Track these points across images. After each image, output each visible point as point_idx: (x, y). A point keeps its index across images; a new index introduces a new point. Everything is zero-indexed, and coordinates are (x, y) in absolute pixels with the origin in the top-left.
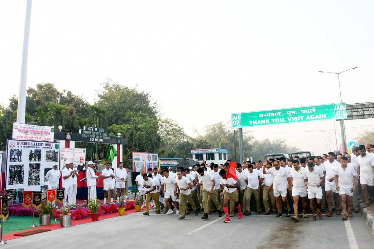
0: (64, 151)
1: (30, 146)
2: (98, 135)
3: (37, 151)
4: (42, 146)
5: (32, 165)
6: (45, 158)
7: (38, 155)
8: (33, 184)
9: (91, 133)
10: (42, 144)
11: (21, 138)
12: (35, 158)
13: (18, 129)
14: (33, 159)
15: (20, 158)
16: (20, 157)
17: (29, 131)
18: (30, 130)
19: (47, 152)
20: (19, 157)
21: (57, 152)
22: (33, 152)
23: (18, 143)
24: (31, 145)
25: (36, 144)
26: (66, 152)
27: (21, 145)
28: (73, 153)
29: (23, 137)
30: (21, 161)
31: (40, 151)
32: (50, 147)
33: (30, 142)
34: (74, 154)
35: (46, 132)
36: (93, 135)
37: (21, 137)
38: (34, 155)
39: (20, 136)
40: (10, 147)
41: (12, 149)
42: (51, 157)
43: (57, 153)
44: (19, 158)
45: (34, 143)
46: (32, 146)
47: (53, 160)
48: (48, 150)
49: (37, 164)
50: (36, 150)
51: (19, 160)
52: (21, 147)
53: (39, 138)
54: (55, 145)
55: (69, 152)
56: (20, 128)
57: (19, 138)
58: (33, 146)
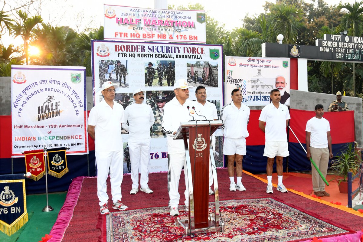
0: (232, 64)
1: (146, 53)
2: (350, 48)
3: (163, 64)
4: (177, 53)
5: (153, 94)
6: (187, 78)
7: (167, 73)
8: (159, 134)
9: (338, 45)
10: (177, 49)
11: (123, 37)
12: (161, 79)
13: (115, 19)
14: (156, 81)
15: (125, 80)
16: (124, 77)
17: (142, 22)
18: (145, 20)
19: (188, 65)
20: (121, 77)
21: (215, 65)
22: (155, 67)
23: (117, 48)
24: (147, 51)
25: (160, 49)
26: (237, 65)
27: (125, 52)
28: (256, 69)
29: (129, 35)
30: (126, 85)
31: (173, 64)
32: (197, 54)
33: (146, 45)
34: (259, 71)
35: (184, 22)
36: (341, 48)
37: (123, 35)
38: (157, 73)
39: (121, 33)
40: (98, 55)
41: (103, 61)
42: (201, 77)
43: (216, 67)
44: (120, 80)
45: (155, 48)
46: (152, 53)
47: (205, 82)
48: (193, 61)
49: (165, 92)
50: (161, 61)
51: (121, 83)
52: (125, 55)
53: (168, 37)
54: (210, 50)
55: (248, 65)
56: (119, 16)
57: (118, 36)
58: (154, 54)
